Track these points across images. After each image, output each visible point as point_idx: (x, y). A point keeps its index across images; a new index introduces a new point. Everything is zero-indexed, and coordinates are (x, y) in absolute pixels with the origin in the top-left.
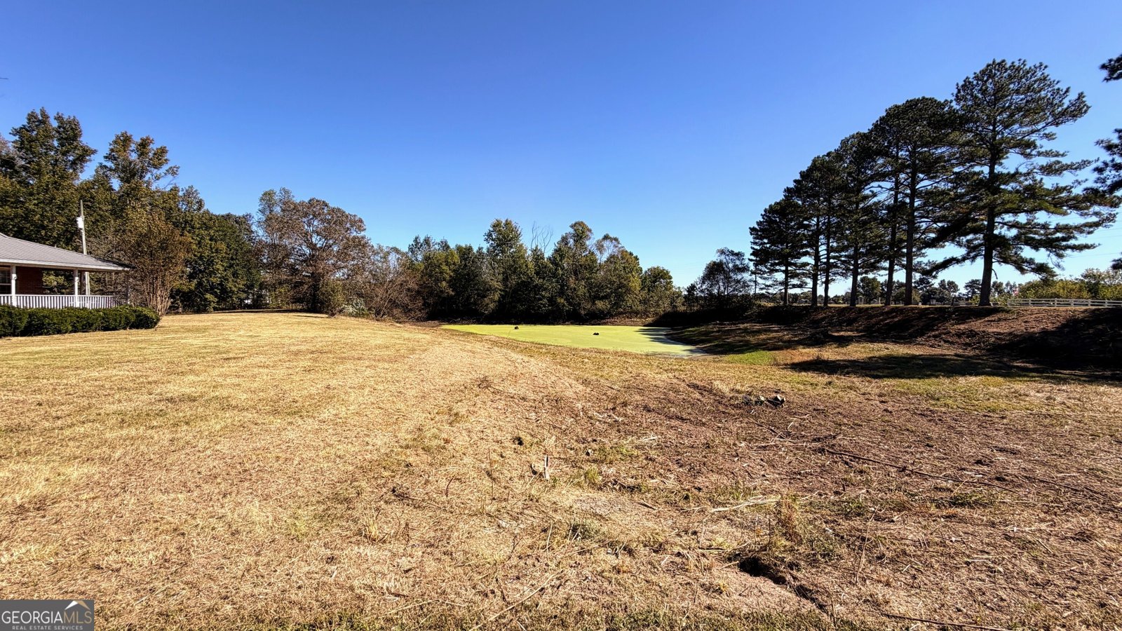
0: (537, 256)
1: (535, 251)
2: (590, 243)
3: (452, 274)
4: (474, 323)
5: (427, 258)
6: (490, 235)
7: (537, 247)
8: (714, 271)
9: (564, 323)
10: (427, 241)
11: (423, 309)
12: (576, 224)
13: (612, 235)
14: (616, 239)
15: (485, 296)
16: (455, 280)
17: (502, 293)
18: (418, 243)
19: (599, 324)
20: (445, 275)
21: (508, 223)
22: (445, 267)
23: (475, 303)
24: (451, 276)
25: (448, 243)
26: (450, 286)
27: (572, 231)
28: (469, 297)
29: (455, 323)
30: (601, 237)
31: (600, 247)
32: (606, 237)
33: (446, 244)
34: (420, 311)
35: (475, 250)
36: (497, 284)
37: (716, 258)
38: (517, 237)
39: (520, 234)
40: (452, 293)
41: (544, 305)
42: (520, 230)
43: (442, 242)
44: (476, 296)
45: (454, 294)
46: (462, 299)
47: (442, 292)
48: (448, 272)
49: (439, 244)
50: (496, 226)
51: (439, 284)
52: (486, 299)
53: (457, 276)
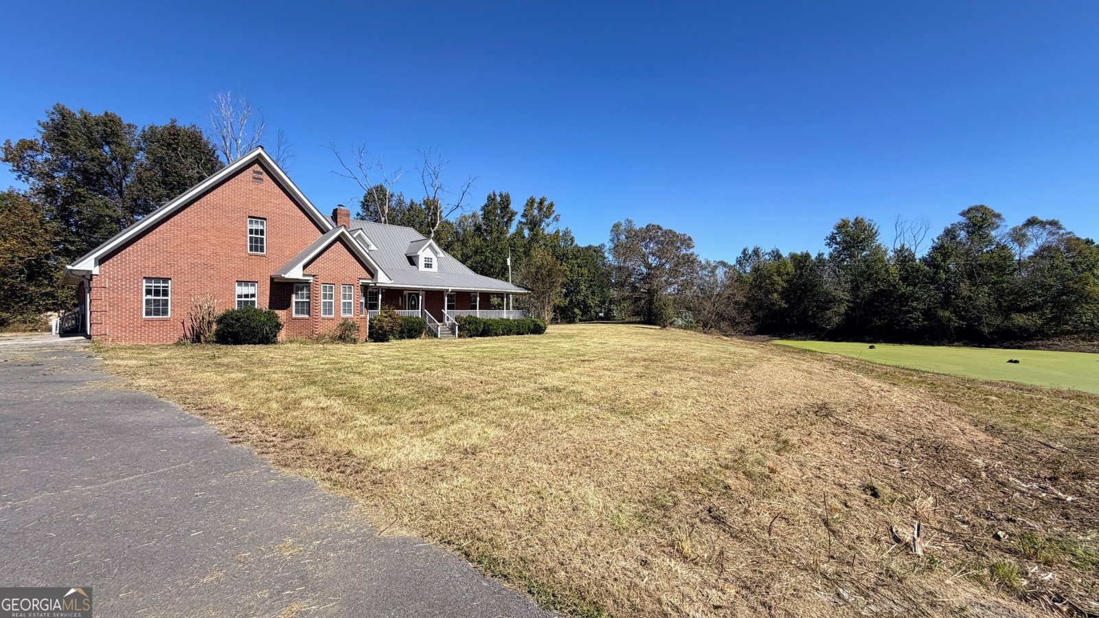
0: (904, 257)
1: (900, 251)
3: (785, 285)
5: (756, 270)
6: (833, 238)
7: (903, 246)
10: (756, 252)
11: (752, 323)
12: (969, 211)
13: (1043, 218)
14: (1052, 223)
15: (826, 309)
16: (788, 291)
17: (851, 305)
18: (746, 255)
20: (777, 286)
21: (858, 222)
22: (776, 278)
23: (814, 317)
24: (783, 288)
25: (781, 252)
26: (782, 299)
27: (963, 220)
28: (806, 310)
29: (788, 338)
30: (1021, 223)
31: (1020, 238)
32: (1032, 222)
33: (778, 254)
34: (748, 324)
35: (814, 256)
36: (843, 295)
38: (872, 236)
39: (876, 233)
40: (784, 305)
41: (916, 319)
42: (876, 228)
43: (773, 252)
44: (815, 309)
45: (786, 306)
46: (798, 311)
47: (773, 304)
48: (780, 283)
49: (770, 254)
50: (842, 227)
51: (770, 296)
52: (828, 312)
53: (790, 287)
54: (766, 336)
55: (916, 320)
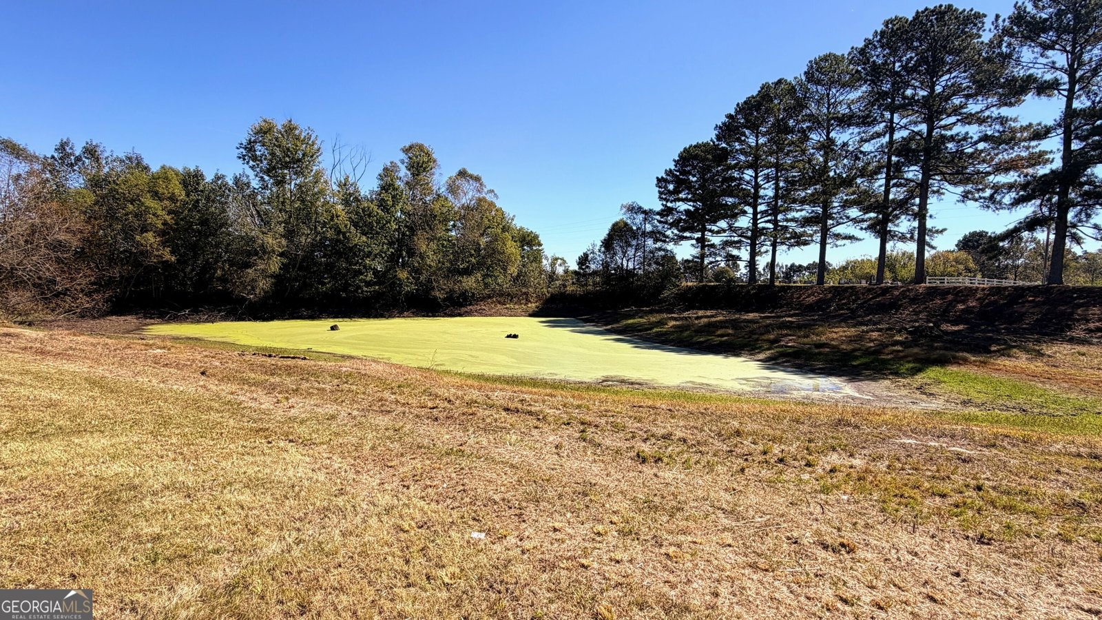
0: (350, 197)
1: (343, 185)
2: (440, 179)
3: (168, 218)
4: (225, 319)
5: (95, 183)
6: (250, 147)
7: (347, 179)
8: (619, 235)
9: (401, 314)
10: (91, 152)
11: (97, 291)
12: (411, 147)
13: (470, 171)
14: (477, 179)
15: (248, 265)
16: (175, 230)
17: (285, 261)
18: (68, 155)
19: (460, 315)
20: (151, 219)
21: (290, 129)
22: (149, 202)
23: (223, 280)
24: (165, 223)
25: (146, 162)
26: (164, 244)
27: (403, 156)
28: (208, 268)
29: (176, 319)
30: (454, 174)
31: (453, 189)
32: (462, 174)
33: (139, 164)
34: (89, 294)
35: (209, 177)
36: (273, 241)
37: (618, 216)
38: (313, 155)
39: (318, 150)
40: (168, 256)
41: (365, 284)
42: (318, 142)
43: (130, 159)
44: (227, 266)
45: (173, 259)
46: (193, 270)
47: (144, 254)
48: (159, 212)
49: (122, 161)
50: (264, 131)
51: (138, 238)
52: (249, 271)
53: (177, 224)
54: (129, 318)
55: (368, 284)
